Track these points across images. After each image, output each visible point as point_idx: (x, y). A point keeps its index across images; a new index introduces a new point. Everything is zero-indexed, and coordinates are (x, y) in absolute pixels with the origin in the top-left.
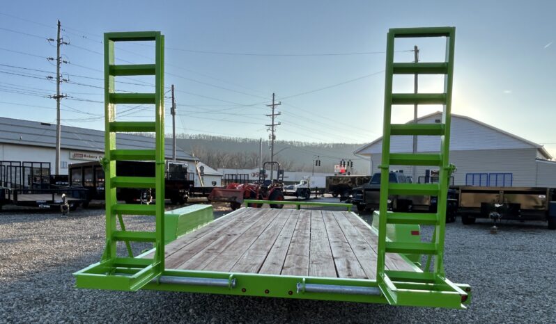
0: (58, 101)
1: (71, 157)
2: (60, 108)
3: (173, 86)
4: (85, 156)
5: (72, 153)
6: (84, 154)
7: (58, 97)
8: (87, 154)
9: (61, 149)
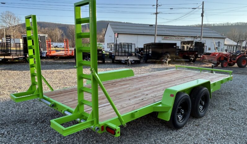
0: (156, 15)
1: (163, 39)
2: (157, 18)
3: (203, 2)
4: (169, 38)
5: (163, 37)
6: (168, 37)
7: (157, 14)
8: (170, 37)
9: (157, 35)
